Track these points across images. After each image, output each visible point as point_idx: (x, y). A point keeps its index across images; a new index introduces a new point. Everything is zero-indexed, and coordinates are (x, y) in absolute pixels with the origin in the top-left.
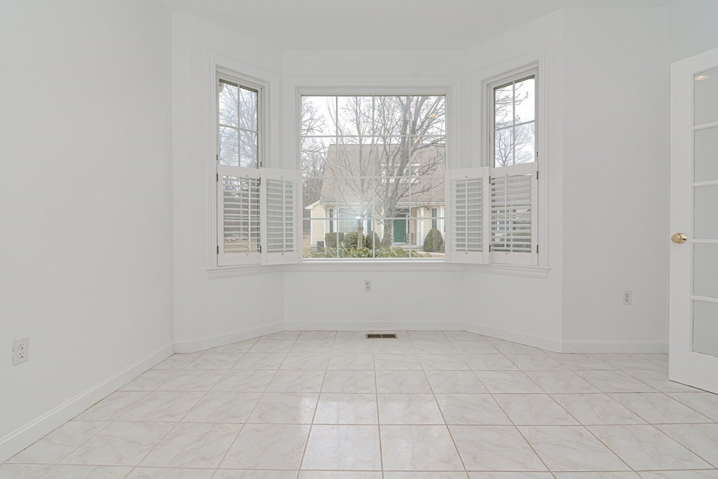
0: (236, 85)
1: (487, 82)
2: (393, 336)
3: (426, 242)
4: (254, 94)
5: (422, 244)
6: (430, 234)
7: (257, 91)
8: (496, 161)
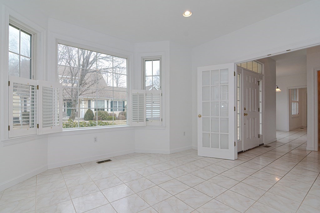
0: (18, 29)
1: (144, 58)
2: (109, 160)
3: (85, 116)
4: (29, 36)
5: (83, 117)
6: (87, 112)
7: (31, 35)
8: (114, 80)
